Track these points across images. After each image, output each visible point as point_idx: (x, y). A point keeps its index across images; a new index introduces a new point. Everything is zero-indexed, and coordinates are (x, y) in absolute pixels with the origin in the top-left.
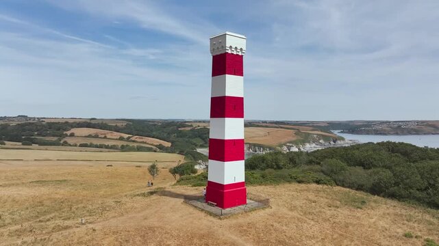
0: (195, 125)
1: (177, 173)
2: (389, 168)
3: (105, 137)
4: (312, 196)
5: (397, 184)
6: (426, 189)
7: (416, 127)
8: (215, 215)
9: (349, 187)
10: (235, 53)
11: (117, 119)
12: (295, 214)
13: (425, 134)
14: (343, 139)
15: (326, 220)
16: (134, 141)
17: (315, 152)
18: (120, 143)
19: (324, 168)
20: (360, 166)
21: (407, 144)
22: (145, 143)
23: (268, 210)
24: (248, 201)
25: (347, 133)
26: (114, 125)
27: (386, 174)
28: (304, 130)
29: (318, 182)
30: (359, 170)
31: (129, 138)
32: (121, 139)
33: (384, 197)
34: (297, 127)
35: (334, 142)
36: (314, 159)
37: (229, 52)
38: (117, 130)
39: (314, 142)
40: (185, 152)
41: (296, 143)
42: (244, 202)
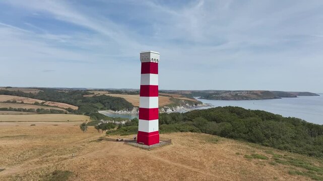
0: (96, 93)
1: (100, 128)
2: (230, 122)
3: (22, 103)
4: (190, 138)
5: (233, 131)
6: (248, 132)
7: (246, 95)
8: (146, 149)
9: (209, 133)
10: (154, 62)
11: (30, 88)
12: (184, 147)
13: (251, 99)
14: (201, 103)
15: (200, 149)
16: (47, 106)
17: (187, 113)
18: (36, 108)
19: (195, 123)
20: (214, 121)
21: (240, 108)
22: (57, 107)
23: (171, 145)
24: (160, 141)
25: (204, 99)
26: (29, 92)
27: (228, 125)
28: (175, 97)
29: (192, 131)
30: (214, 123)
31: (44, 103)
32: (36, 104)
33: (227, 138)
34: (170, 95)
35: (196, 105)
36: (187, 118)
37: (152, 61)
38: (32, 96)
39: (182, 105)
40: (90, 113)
41: (170, 106)
42: (158, 142)
